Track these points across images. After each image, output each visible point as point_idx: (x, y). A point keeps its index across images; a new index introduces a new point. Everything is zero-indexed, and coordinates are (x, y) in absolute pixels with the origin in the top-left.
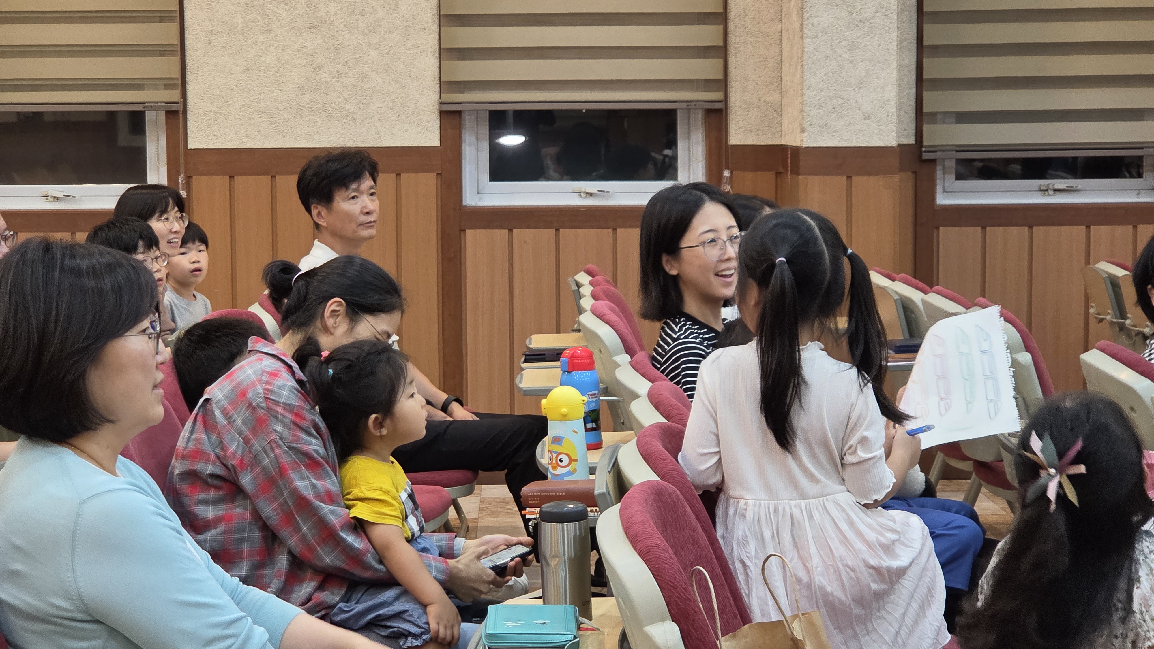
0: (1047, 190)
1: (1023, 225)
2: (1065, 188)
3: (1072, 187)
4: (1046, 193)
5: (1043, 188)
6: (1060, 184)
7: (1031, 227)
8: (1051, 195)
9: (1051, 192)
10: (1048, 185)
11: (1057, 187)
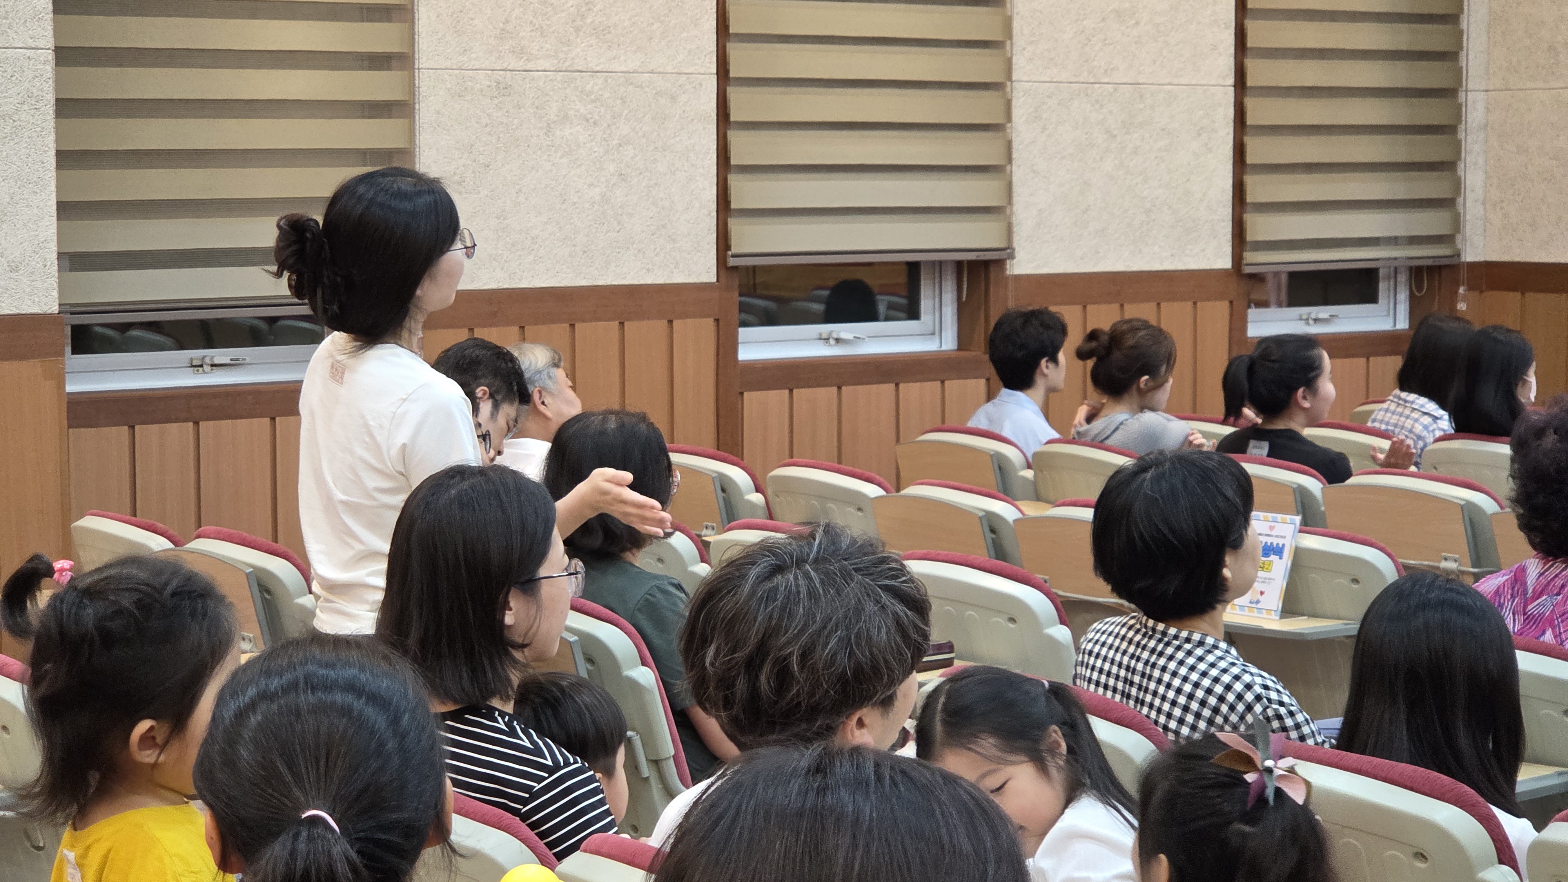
0: (201, 366)
1: (186, 420)
2: (228, 361)
3: (237, 360)
4: (200, 369)
5: (195, 363)
6: (221, 355)
7: (196, 423)
8: (206, 373)
9: (207, 368)
10: (204, 357)
11: (217, 361)
